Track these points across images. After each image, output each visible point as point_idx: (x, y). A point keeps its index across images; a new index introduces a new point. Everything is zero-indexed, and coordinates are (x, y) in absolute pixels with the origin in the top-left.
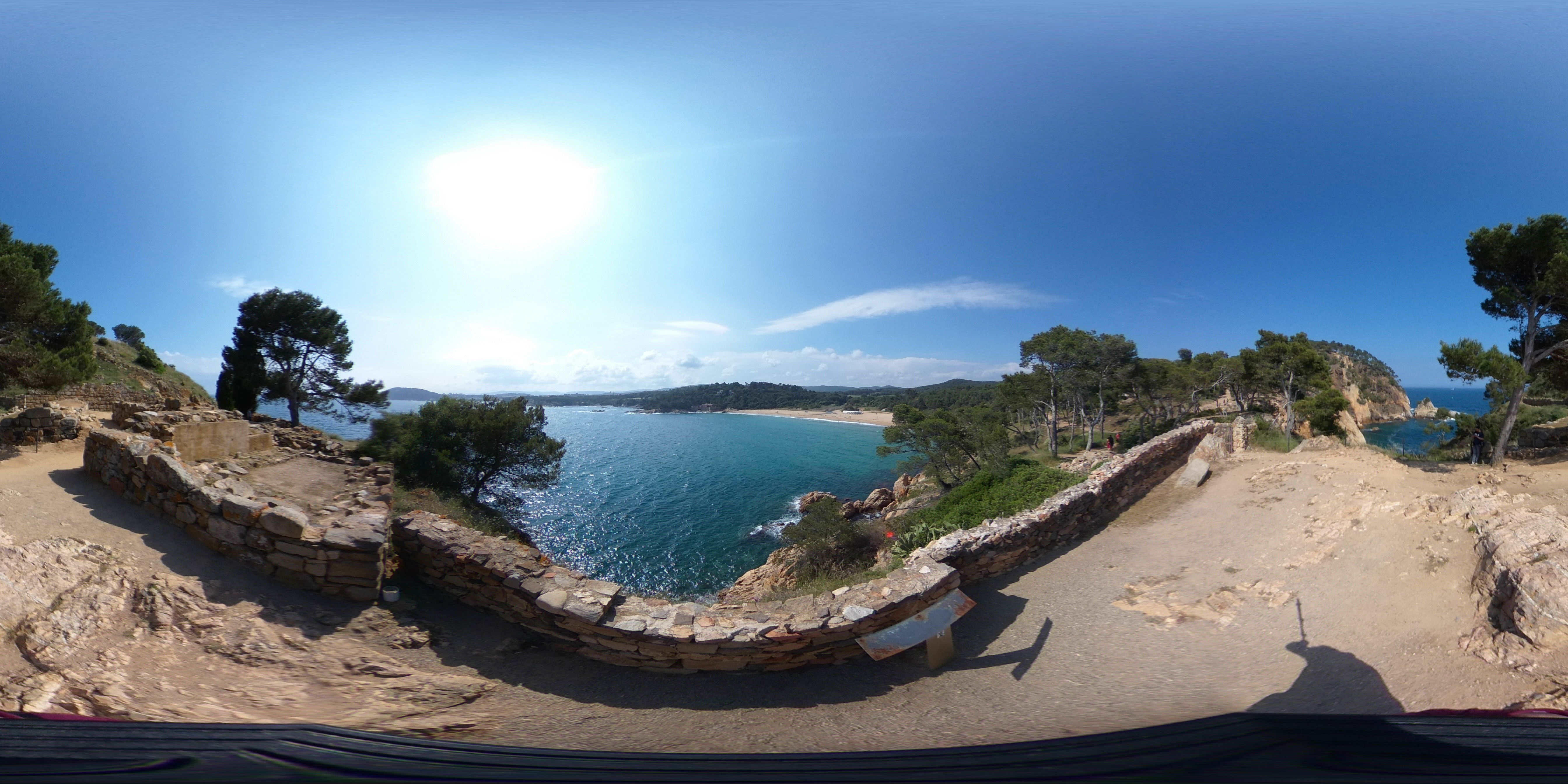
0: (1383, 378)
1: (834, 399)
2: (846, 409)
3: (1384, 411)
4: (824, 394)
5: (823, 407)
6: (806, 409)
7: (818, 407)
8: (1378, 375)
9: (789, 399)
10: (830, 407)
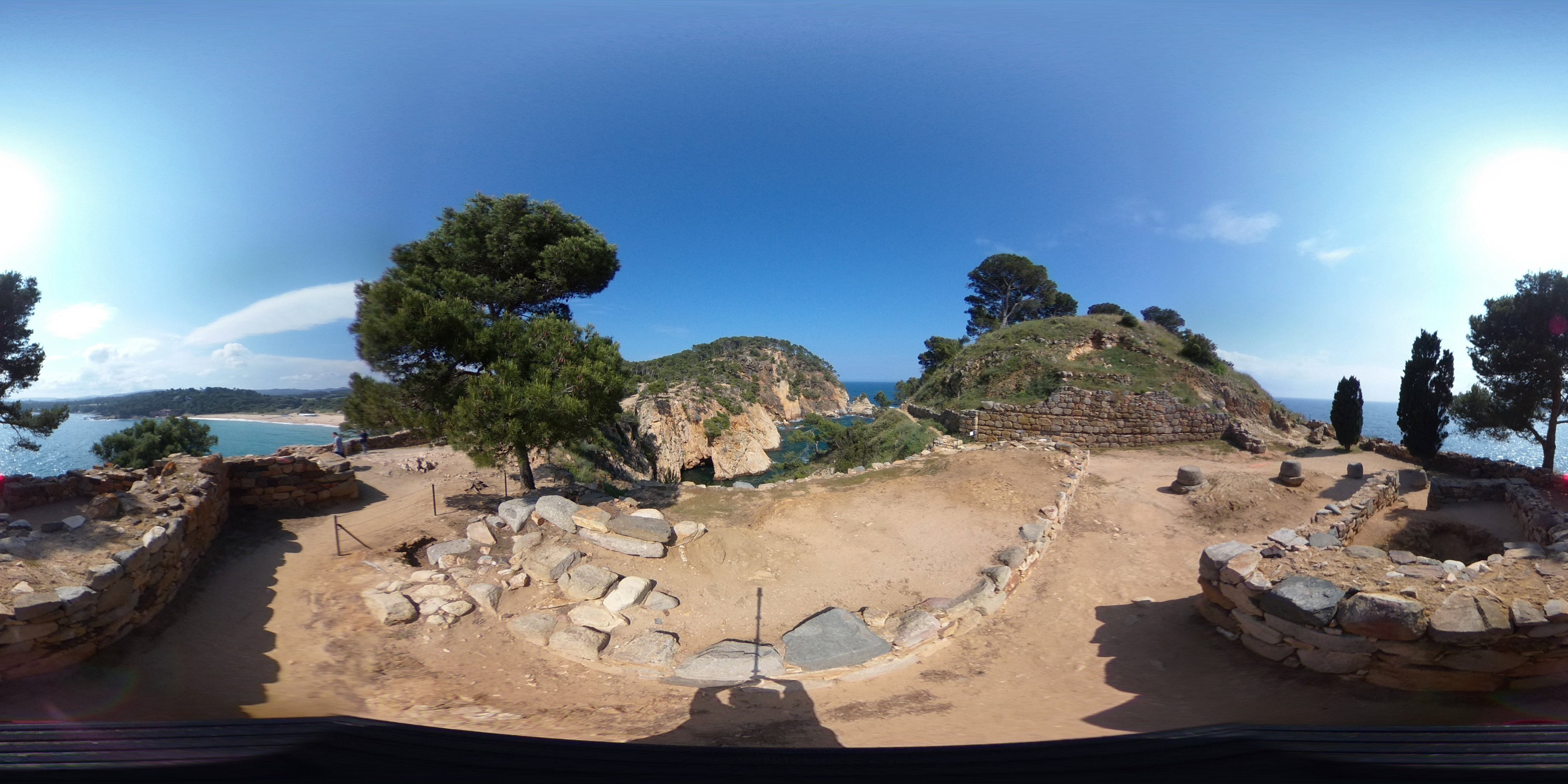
0: (818, 373)
1: (289, 402)
2: (302, 412)
3: (817, 408)
4: (279, 398)
5: (279, 410)
6: (261, 412)
7: (274, 411)
8: (812, 370)
9: (245, 403)
10: (286, 410)
